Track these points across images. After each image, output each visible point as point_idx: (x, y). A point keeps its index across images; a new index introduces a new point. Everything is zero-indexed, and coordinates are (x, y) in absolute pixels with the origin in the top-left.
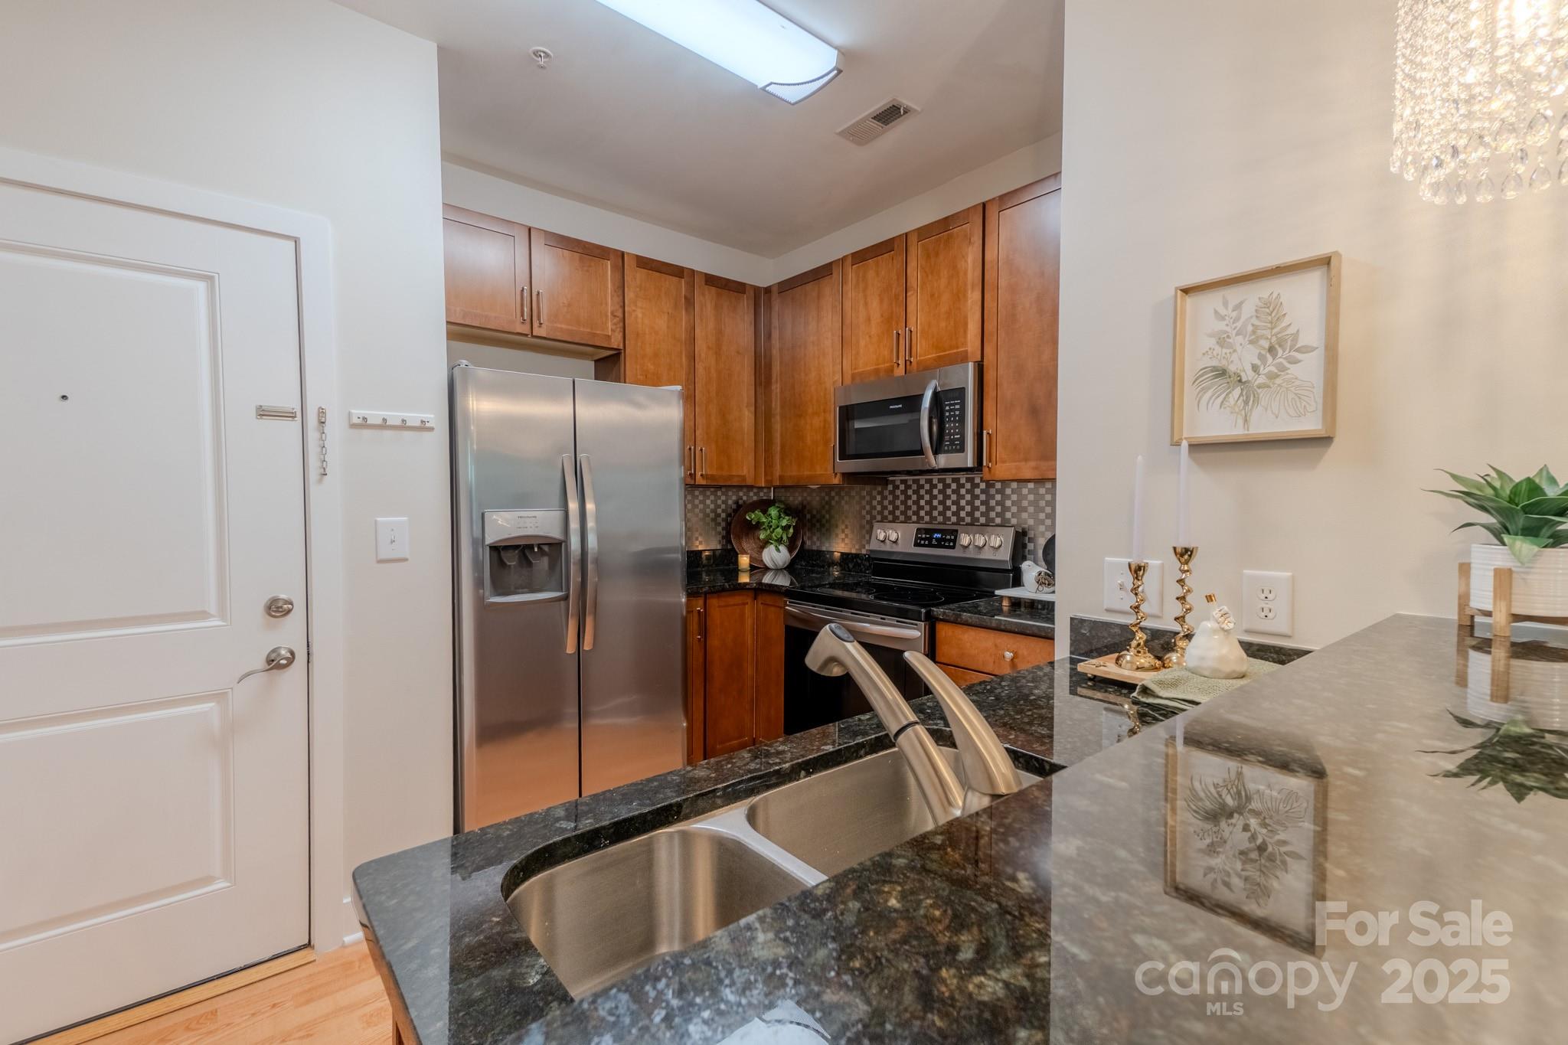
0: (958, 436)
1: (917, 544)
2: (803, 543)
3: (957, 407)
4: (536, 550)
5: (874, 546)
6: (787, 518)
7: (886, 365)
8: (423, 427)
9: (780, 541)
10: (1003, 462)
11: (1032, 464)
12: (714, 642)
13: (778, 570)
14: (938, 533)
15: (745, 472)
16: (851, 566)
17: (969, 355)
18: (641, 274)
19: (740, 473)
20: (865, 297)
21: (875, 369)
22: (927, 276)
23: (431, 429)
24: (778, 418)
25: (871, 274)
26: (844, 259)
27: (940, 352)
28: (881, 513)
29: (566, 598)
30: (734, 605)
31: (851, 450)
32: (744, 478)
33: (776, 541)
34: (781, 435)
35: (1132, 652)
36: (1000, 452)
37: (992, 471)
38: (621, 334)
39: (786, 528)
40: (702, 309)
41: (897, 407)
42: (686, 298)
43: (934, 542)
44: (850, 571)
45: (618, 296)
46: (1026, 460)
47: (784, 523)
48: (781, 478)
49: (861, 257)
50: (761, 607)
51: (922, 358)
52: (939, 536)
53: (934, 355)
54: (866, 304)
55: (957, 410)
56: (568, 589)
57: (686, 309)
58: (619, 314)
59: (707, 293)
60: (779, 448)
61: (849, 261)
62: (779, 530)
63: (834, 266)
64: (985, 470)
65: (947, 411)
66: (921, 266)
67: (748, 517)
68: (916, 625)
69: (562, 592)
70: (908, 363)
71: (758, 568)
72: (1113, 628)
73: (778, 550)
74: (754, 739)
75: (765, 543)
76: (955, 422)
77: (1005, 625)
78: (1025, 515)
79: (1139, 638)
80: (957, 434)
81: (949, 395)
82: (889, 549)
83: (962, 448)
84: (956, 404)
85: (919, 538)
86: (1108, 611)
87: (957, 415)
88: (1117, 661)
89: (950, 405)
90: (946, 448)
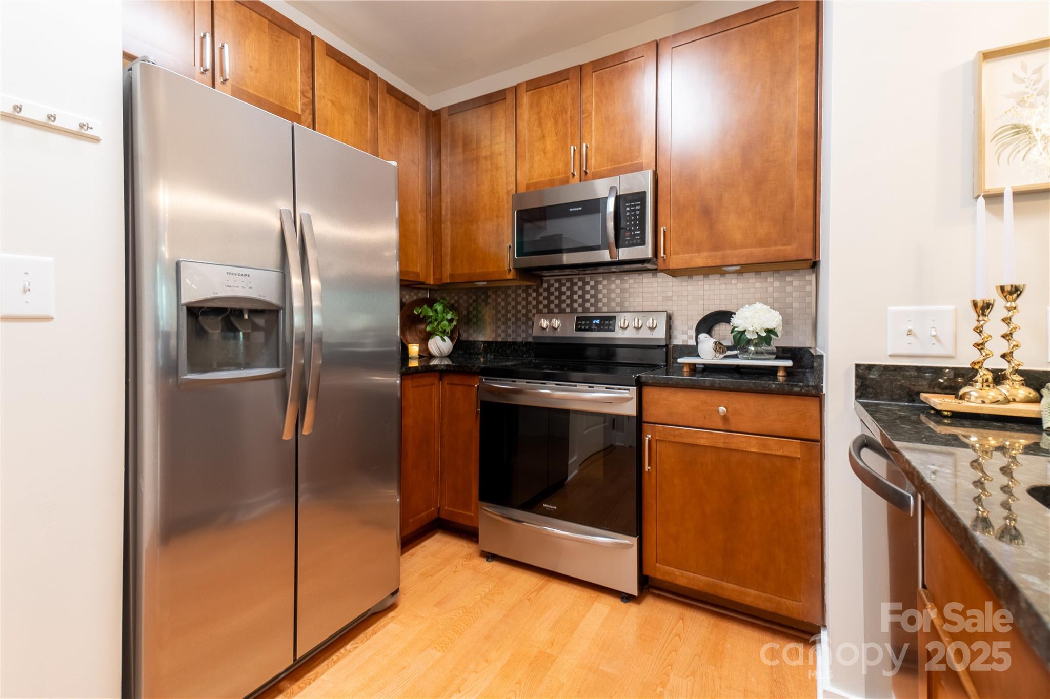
0: (639, 232)
1: (578, 329)
2: (460, 335)
3: (638, 207)
4: (246, 317)
5: (536, 332)
6: (451, 312)
7: (561, 176)
8: (82, 134)
9: (444, 332)
10: (678, 254)
11: (705, 254)
12: (408, 421)
13: (442, 357)
14: (597, 319)
15: (418, 269)
16: (508, 352)
17: (644, 165)
18: (330, 64)
19: (415, 270)
20: (540, 119)
21: (550, 180)
22: (602, 101)
23: (96, 140)
24: (448, 224)
25: (545, 99)
26: (516, 88)
27: (614, 165)
28: (536, 307)
29: (283, 376)
30: (424, 386)
31: (526, 250)
32: (418, 274)
33: (441, 332)
34: (452, 239)
35: (979, 385)
36: (672, 246)
37: (667, 261)
38: (311, 117)
39: (451, 321)
40: (384, 115)
41: (574, 209)
42: (370, 99)
43: (593, 327)
44: (509, 356)
45: (308, 78)
46: (699, 251)
47: (449, 316)
48: (451, 275)
49: (535, 85)
50: (447, 387)
51: (597, 170)
52: (598, 322)
53: (609, 167)
54: (540, 125)
55: (638, 210)
56: (287, 364)
57: (371, 110)
58: (310, 95)
59: (388, 101)
60: (449, 250)
61: (524, 88)
62: (445, 323)
63: (507, 93)
64: (660, 261)
65: (628, 211)
66: (595, 93)
67: (415, 312)
68: (628, 390)
69: (278, 367)
70: (583, 173)
71: (426, 355)
72: (908, 371)
73: (444, 340)
74: (439, 509)
75: (429, 335)
76: (635, 220)
77: (719, 384)
78: (669, 303)
79: (984, 374)
80: (638, 230)
81: (630, 198)
82: (551, 334)
83: (643, 243)
84: (635, 206)
85: (579, 324)
86: (891, 356)
87: (638, 215)
88: (962, 398)
89: (630, 206)
90: (627, 243)
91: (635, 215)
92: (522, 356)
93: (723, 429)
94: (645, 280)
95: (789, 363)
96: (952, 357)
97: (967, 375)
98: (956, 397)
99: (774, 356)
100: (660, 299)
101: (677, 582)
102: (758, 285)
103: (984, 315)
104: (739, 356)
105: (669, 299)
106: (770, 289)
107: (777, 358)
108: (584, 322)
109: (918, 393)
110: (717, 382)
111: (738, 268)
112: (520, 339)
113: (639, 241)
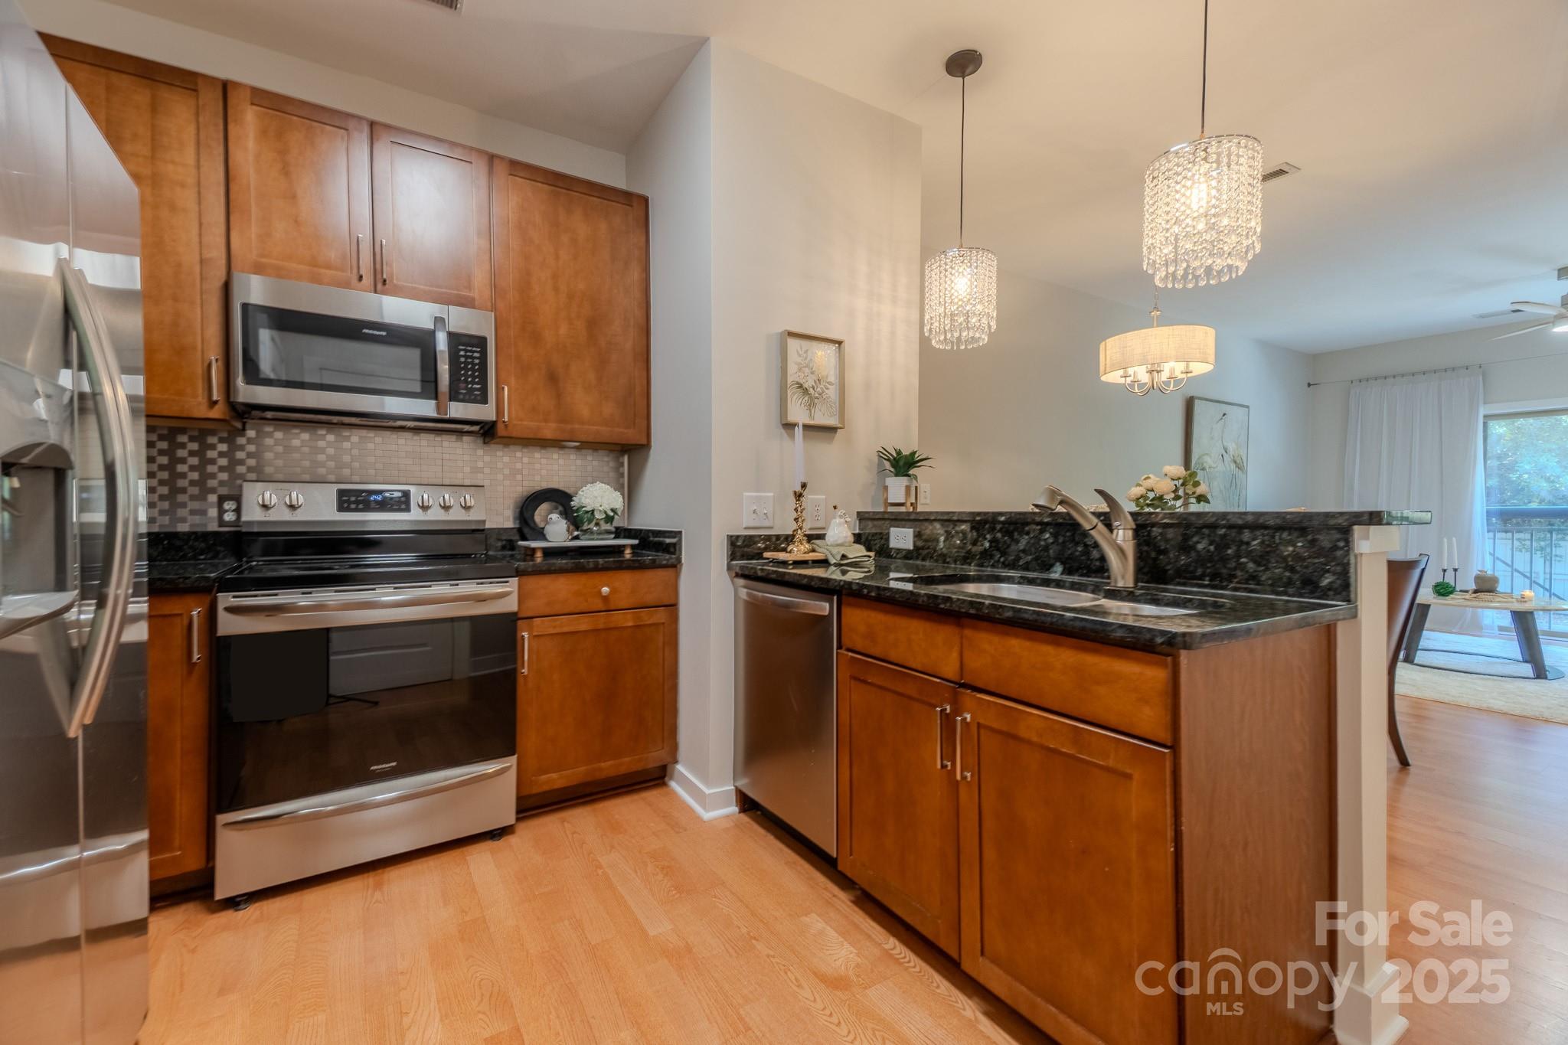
0: (478, 386)
1: (344, 509)
3: (477, 354)
10: (522, 420)
17: (476, 302)
21: (310, 269)
26: (224, 85)
35: (798, 543)
36: (515, 411)
37: (509, 427)
41: (372, 332)
46: (545, 421)
51: (402, 283)
55: (477, 357)
64: (501, 426)
65: (462, 356)
68: (504, 582)
70: (381, 281)
76: (474, 371)
77: (602, 564)
78: (480, 476)
79: (799, 535)
80: (477, 383)
81: (464, 340)
82: (287, 516)
83: (484, 400)
84: (475, 352)
85: (346, 501)
86: (745, 528)
87: (477, 364)
88: (790, 552)
89: (466, 351)
90: (461, 397)
91: (474, 365)
92: (195, 558)
93: (603, 609)
94: (445, 444)
95: (636, 542)
96: (772, 528)
97: (789, 539)
98: (787, 552)
99: (613, 536)
100: (467, 469)
101: (556, 787)
102: (579, 462)
103: (799, 500)
104: (581, 538)
105: (480, 470)
106: (589, 468)
107: (617, 537)
108: (353, 499)
109: (762, 553)
110: (601, 563)
111: (577, 444)
112: (183, 528)
113: (479, 398)
